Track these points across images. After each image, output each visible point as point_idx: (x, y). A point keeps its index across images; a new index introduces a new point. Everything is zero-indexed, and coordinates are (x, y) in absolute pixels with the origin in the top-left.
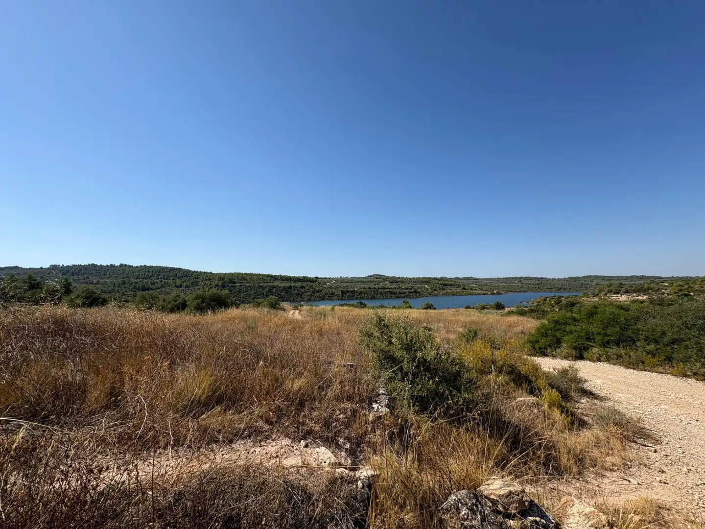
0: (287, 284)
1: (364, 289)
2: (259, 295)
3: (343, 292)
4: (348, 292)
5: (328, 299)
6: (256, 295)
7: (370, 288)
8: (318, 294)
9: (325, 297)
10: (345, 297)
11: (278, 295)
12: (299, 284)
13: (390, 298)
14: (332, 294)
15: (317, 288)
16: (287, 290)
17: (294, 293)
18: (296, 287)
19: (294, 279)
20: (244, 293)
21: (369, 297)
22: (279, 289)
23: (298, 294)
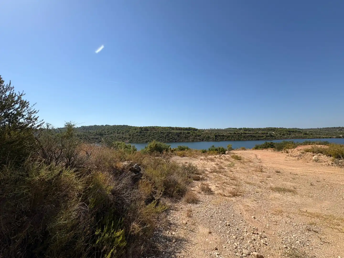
0: (178, 131)
1: (230, 134)
2: (161, 138)
3: (216, 136)
4: (220, 136)
5: (206, 141)
6: (158, 137)
7: (235, 133)
8: (199, 137)
10: (218, 139)
11: (173, 137)
12: (186, 131)
13: (252, 140)
14: (209, 137)
15: (198, 134)
16: (178, 135)
17: (183, 136)
18: (184, 133)
19: (184, 129)
20: (152, 136)
21: (235, 139)
22: (174, 134)
23: (185, 138)
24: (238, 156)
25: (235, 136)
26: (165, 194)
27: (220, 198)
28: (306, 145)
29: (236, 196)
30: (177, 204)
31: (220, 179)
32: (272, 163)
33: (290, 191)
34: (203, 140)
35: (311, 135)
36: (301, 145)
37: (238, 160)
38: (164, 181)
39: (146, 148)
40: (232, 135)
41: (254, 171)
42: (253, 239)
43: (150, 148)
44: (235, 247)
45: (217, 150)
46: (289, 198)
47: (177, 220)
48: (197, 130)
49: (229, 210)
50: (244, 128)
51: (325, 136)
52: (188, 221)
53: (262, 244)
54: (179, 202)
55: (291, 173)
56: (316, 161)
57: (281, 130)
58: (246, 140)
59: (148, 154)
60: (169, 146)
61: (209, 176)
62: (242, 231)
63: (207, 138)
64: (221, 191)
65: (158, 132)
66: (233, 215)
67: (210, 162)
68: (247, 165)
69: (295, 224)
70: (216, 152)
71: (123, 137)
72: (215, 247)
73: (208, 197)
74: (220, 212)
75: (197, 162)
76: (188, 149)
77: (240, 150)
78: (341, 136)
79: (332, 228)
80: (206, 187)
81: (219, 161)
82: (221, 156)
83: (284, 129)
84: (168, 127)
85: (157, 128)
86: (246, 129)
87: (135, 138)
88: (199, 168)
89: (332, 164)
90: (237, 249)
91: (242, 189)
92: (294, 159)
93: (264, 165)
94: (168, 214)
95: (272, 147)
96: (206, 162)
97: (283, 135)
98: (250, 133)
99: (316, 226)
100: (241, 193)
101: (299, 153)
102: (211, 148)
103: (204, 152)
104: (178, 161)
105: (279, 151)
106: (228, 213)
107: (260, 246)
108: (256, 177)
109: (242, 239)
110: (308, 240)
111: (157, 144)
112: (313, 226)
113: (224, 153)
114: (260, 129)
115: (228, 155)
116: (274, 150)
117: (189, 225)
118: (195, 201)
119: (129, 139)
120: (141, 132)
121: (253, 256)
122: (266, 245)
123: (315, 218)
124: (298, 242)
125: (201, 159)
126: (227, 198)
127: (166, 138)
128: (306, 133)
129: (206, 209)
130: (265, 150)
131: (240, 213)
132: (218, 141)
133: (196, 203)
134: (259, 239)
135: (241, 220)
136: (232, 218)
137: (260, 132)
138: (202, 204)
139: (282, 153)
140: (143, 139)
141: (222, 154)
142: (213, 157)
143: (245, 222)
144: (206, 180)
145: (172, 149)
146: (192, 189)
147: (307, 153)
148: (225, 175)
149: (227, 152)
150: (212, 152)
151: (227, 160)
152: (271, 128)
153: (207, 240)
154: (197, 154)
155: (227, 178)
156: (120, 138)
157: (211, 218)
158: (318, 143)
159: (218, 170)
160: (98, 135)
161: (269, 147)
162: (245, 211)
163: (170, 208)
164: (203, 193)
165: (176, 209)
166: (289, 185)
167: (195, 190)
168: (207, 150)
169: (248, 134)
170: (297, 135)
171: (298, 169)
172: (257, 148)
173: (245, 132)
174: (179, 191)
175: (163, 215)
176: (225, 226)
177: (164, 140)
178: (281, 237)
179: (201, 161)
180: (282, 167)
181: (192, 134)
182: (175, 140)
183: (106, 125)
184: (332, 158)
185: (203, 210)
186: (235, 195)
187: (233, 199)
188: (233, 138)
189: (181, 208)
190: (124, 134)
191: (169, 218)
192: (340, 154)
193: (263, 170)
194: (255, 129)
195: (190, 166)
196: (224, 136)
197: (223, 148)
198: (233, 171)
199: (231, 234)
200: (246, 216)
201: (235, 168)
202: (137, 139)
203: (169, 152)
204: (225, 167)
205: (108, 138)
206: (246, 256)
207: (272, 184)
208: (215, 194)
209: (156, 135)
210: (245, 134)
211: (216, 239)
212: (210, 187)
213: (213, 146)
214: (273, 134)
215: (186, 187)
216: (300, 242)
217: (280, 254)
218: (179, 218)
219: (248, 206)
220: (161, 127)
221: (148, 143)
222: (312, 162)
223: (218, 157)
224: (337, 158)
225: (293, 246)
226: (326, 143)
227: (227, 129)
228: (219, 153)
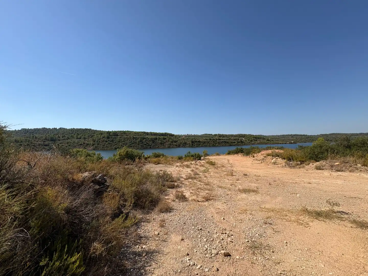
0: (154, 137)
1: (206, 140)
2: (133, 144)
3: (192, 142)
4: (196, 142)
5: (182, 147)
6: (130, 143)
7: (210, 139)
8: (175, 143)
9: (180, 146)
10: (194, 145)
11: (147, 144)
12: (162, 137)
13: (226, 146)
14: (185, 143)
15: (174, 140)
16: (154, 140)
17: (158, 142)
18: (159, 139)
19: (160, 135)
20: (122, 142)
21: (211, 145)
22: (148, 140)
23: (161, 143)
24: (213, 162)
25: (210, 142)
26: (136, 206)
27: (193, 204)
28: (268, 150)
29: (209, 201)
30: (148, 215)
31: (194, 185)
32: (241, 167)
33: (254, 191)
34: (179, 146)
35: (272, 142)
36: (264, 150)
37: (212, 165)
38: (135, 191)
39: (114, 155)
40: (208, 141)
41: (226, 175)
42: (221, 239)
43: (120, 156)
44: (205, 249)
45: (193, 157)
46: (252, 197)
47: (148, 232)
48: (173, 135)
49: (202, 214)
50: (219, 134)
51: (282, 142)
52: (160, 231)
53: (229, 242)
54: (152, 213)
55: (255, 175)
56: (274, 163)
57: (250, 136)
58: (220, 146)
59: (117, 163)
60: (142, 153)
61: (184, 183)
62: (212, 233)
63: (184, 144)
64: (194, 197)
65: (130, 137)
66: (205, 219)
67: (186, 169)
68: (220, 170)
69: (256, 220)
70: (192, 158)
71: (84, 143)
72: (187, 252)
73: (182, 204)
74: (194, 217)
75: (172, 169)
76: (163, 155)
77: (215, 156)
78: (292, 142)
79: (282, 219)
80: (180, 194)
81: (195, 167)
82: (197, 162)
83: (252, 135)
84: (142, 131)
85: (129, 133)
86: (220, 135)
87: (101, 145)
88: (175, 175)
89: (285, 165)
90: (207, 251)
91: (214, 193)
92: (258, 163)
93: (235, 169)
94: (139, 228)
95: (242, 153)
96: (182, 169)
97: (251, 141)
98: (224, 139)
99: (271, 219)
100: (213, 197)
101: (262, 157)
102: (187, 154)
103: (180, 158)
104: (152, 169)
105: (247, 156)
106: (201, 218)
107: (227, 245)
108: (227, 181)
109: (212, 241)
110: (264, 232)
111: (128, 151)
112: (269, 219)
113: (200, 159)
114: (232, 136)
115: (203, 161)
116: (244, 155)
117: (161, 235)
118: (168, 210)
119: (93, 145)
120: (108, 138)
121: (220, 254)
122: (232, 242)
123: (271, 212)
124: (257, 235)
125: (177, 166)
126: (200, 203)
127: (139, 144)
128: (268, 139)
129: (180, 217)
130: (236, 155)
131: (211, 216)
132: (195, 147)
133: (170, 212)
134: (227, 238)
135: (212, 222)
136: (204, 222)
137: (232, 138)
138: (175, 212)
139: (250, 157)
140: (111, 146)
141: (198, 160)
142: (189, 163)
143: (216, 224)
144: (181, 187)
145: (145, 156)
146: (166, 197)
147: (268, 157)
148: (200, 181)
149: (202, 158)
150: (188, 158)
151: (202, 166)
152: (242, 134)
153: (179, 247)
154: (173, 161)
155: (202, 184)
156: (81, 145)
157: (184, 225)
158: (276, 148)
159: (193, 176)
160: (48, 140)
161: (239, 152)
162: (216, 214)
163: (141, 221)
164: (177, 200)
165: (148, 221)
166: (253, 186)
167: (169, 199)
168: (184, 156)
169: (223, 141)
170: (262, 140)
171: (261, 171)
172: (229, 153)
173: (220, 138)
174: (152, 201)
175: (132, 229)
176: (197, 231)
177: (137, 147)
178: (244, 233)
179: (177, 168)
180: (249, 170)
181: (169, 140)
182: (150, 146)
183: (61, 128)
184: (285, 160)
185: (177, 218)
186: (207, 200)
187: (206, 203)
188: (208, 144)
189: (154, 219)
190: (86, 139)
191: (140, 232)
192: (291, 157)
193: (234, 174)
194: (228, 135)
195: (164, 174)
196: (200, 142)
197: (198, 154)
198: (207, 176)
199: (202, 238)
200: (217, 218)
201: (209, 174)
202: (104, 146)
203: (142, 160)
204: (200, 173)
205: (63, 144)
206: (214, 256)
207: (240, 186)
208: (189, 200)
209: (128, 141)
210: (220, 139)
211: (188, 245)
212: (184, 194)
213: (189, 153)
214: (243, 140)
215: (159, 196)
216: (259, 235)
217: (242, 248)
218: (150, 229)
219: (219, 208)
220: (133, 131)
221: (117, 150)
222: (271, 164)
223: (193, 163)
224: (288, 160)
225: (253, 239)
226: (281, 148)
227: (204, 135)
228: (195, 159)
